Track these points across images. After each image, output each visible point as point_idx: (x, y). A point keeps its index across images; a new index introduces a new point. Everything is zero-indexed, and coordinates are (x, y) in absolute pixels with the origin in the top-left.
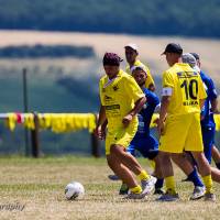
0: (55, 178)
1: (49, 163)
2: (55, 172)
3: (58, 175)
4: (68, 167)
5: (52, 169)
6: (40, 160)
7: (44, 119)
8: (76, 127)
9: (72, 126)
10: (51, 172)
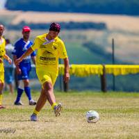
0: (76, 105)
1: (74, 96)
2: (77, 102)
3: (78, 103)
4: (85, 98)
5: (75, 100)
6: (68, 94)
7: (71, 68)
8: (91, 73)
9: (89, 72)
10: (74, 102)
